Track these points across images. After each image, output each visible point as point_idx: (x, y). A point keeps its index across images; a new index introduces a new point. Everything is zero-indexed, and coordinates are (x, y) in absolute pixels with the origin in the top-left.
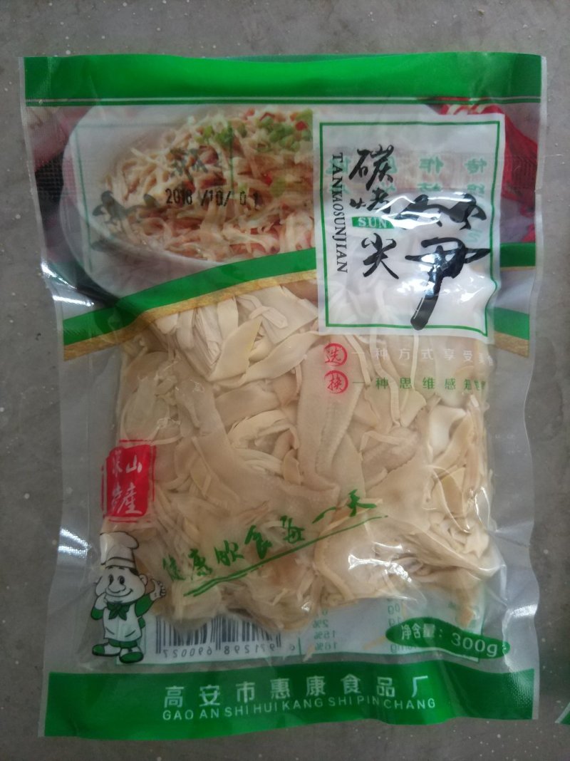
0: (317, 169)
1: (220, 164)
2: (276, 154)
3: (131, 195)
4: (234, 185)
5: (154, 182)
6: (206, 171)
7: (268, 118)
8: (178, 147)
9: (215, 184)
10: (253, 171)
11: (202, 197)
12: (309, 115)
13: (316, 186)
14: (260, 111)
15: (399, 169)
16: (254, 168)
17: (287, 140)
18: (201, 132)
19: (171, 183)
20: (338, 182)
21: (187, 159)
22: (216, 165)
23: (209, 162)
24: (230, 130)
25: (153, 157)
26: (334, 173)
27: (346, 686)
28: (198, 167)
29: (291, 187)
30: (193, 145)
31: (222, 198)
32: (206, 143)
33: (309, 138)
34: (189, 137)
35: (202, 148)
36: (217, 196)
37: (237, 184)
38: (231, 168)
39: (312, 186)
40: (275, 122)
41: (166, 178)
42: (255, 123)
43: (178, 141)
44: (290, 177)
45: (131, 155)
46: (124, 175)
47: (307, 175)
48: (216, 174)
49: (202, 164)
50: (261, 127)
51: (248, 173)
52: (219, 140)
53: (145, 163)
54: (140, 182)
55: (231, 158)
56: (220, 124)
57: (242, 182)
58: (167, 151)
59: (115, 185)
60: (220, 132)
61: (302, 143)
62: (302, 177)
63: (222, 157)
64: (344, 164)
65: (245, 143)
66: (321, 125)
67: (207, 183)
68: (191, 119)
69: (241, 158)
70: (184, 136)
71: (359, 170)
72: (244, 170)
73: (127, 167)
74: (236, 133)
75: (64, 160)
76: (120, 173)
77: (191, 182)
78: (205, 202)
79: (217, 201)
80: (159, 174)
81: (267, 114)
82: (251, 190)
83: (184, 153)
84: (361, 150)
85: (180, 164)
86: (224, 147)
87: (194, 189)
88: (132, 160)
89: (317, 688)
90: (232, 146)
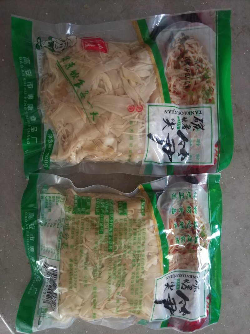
0: (197, 106)
1: (198, 74)
2: (202, 92)
3: (188, 45)
4: (192, 79)
5: (192, 53)
6: (196, 70)
7: (212, 90)
8: (203, 61)
9: (192, 73)
10: (196, 85)
11: (188, 69)
12: (213, 103)
13: (192, 106)
14: (215, 87)
15: (197, 132)
16: (197, 85)
17: (206, 96)
18: (208, 69)
19: (192, 58)
20: (193, 113)
21: (200, 64)
22: (198, 73)
23: (199, 71)
24: (209, 78)
25: (200, 53)
26: (196, 111)
27: (32, 117)
28: (197, 67)
29: (191, 98)
30: (204, 66)
31: (188, 75)
32: (205, 70)
33: (206, 103)
34: (206, 65)
35: (203, 69)
36: (188, 74)
37: (192, 80)
38: (197, 78)
39: (192, 105)
40: (211, 92)
41: (194, 57)
42: (211, 86)
43: (205, 61)
44: (194, 97)
45: (201, 46)
46: (195, 43)
47: (195, 103)
48: (195, 73)
49: (198, 68)
50: (210, 88)
51: (196, 83)
52: (206, 74)
53: (198, 50)
54: (193, 49)
55: (200, 78)
56: (210, 75)
57: (193, 82)
58: (202, 58)
59: (191, 40)
60: (208, 74)
61: (205, 101)
62: (194, 101)
63: (200, 75)
64: (198, 115)
65: (205, 82)
66: (211, 107)
67: (192, 70)
68: (212, 65)
69: (200, 81)
70: (207, 63)
71: (197, 119)
72: (196, 82)
73: (197, 44)
74: (208, 80)
75: (199, 23)
76: (195, 42)
77: (193, 65)
78: (186, 70)
79: (187, 74)
80: (195, 55)
81: (213, 89)
82: (190, 85)
83: (201, 63)
84: (203, 120)
85: (198, 61)
86: (204, 76)
87: (190, 66)
88: (199, 46)
89: (30, 108)
90: (204, 78)
